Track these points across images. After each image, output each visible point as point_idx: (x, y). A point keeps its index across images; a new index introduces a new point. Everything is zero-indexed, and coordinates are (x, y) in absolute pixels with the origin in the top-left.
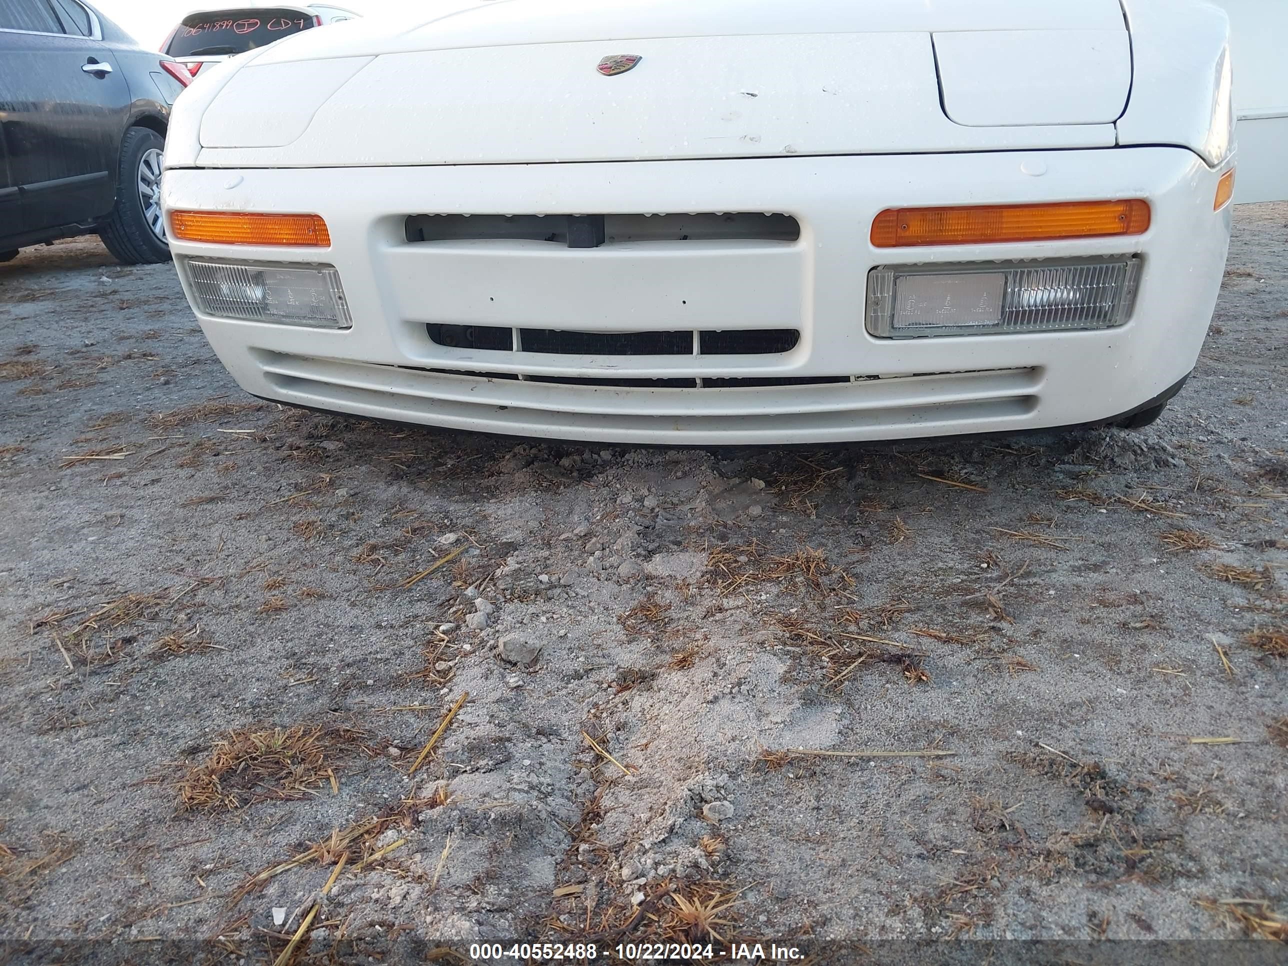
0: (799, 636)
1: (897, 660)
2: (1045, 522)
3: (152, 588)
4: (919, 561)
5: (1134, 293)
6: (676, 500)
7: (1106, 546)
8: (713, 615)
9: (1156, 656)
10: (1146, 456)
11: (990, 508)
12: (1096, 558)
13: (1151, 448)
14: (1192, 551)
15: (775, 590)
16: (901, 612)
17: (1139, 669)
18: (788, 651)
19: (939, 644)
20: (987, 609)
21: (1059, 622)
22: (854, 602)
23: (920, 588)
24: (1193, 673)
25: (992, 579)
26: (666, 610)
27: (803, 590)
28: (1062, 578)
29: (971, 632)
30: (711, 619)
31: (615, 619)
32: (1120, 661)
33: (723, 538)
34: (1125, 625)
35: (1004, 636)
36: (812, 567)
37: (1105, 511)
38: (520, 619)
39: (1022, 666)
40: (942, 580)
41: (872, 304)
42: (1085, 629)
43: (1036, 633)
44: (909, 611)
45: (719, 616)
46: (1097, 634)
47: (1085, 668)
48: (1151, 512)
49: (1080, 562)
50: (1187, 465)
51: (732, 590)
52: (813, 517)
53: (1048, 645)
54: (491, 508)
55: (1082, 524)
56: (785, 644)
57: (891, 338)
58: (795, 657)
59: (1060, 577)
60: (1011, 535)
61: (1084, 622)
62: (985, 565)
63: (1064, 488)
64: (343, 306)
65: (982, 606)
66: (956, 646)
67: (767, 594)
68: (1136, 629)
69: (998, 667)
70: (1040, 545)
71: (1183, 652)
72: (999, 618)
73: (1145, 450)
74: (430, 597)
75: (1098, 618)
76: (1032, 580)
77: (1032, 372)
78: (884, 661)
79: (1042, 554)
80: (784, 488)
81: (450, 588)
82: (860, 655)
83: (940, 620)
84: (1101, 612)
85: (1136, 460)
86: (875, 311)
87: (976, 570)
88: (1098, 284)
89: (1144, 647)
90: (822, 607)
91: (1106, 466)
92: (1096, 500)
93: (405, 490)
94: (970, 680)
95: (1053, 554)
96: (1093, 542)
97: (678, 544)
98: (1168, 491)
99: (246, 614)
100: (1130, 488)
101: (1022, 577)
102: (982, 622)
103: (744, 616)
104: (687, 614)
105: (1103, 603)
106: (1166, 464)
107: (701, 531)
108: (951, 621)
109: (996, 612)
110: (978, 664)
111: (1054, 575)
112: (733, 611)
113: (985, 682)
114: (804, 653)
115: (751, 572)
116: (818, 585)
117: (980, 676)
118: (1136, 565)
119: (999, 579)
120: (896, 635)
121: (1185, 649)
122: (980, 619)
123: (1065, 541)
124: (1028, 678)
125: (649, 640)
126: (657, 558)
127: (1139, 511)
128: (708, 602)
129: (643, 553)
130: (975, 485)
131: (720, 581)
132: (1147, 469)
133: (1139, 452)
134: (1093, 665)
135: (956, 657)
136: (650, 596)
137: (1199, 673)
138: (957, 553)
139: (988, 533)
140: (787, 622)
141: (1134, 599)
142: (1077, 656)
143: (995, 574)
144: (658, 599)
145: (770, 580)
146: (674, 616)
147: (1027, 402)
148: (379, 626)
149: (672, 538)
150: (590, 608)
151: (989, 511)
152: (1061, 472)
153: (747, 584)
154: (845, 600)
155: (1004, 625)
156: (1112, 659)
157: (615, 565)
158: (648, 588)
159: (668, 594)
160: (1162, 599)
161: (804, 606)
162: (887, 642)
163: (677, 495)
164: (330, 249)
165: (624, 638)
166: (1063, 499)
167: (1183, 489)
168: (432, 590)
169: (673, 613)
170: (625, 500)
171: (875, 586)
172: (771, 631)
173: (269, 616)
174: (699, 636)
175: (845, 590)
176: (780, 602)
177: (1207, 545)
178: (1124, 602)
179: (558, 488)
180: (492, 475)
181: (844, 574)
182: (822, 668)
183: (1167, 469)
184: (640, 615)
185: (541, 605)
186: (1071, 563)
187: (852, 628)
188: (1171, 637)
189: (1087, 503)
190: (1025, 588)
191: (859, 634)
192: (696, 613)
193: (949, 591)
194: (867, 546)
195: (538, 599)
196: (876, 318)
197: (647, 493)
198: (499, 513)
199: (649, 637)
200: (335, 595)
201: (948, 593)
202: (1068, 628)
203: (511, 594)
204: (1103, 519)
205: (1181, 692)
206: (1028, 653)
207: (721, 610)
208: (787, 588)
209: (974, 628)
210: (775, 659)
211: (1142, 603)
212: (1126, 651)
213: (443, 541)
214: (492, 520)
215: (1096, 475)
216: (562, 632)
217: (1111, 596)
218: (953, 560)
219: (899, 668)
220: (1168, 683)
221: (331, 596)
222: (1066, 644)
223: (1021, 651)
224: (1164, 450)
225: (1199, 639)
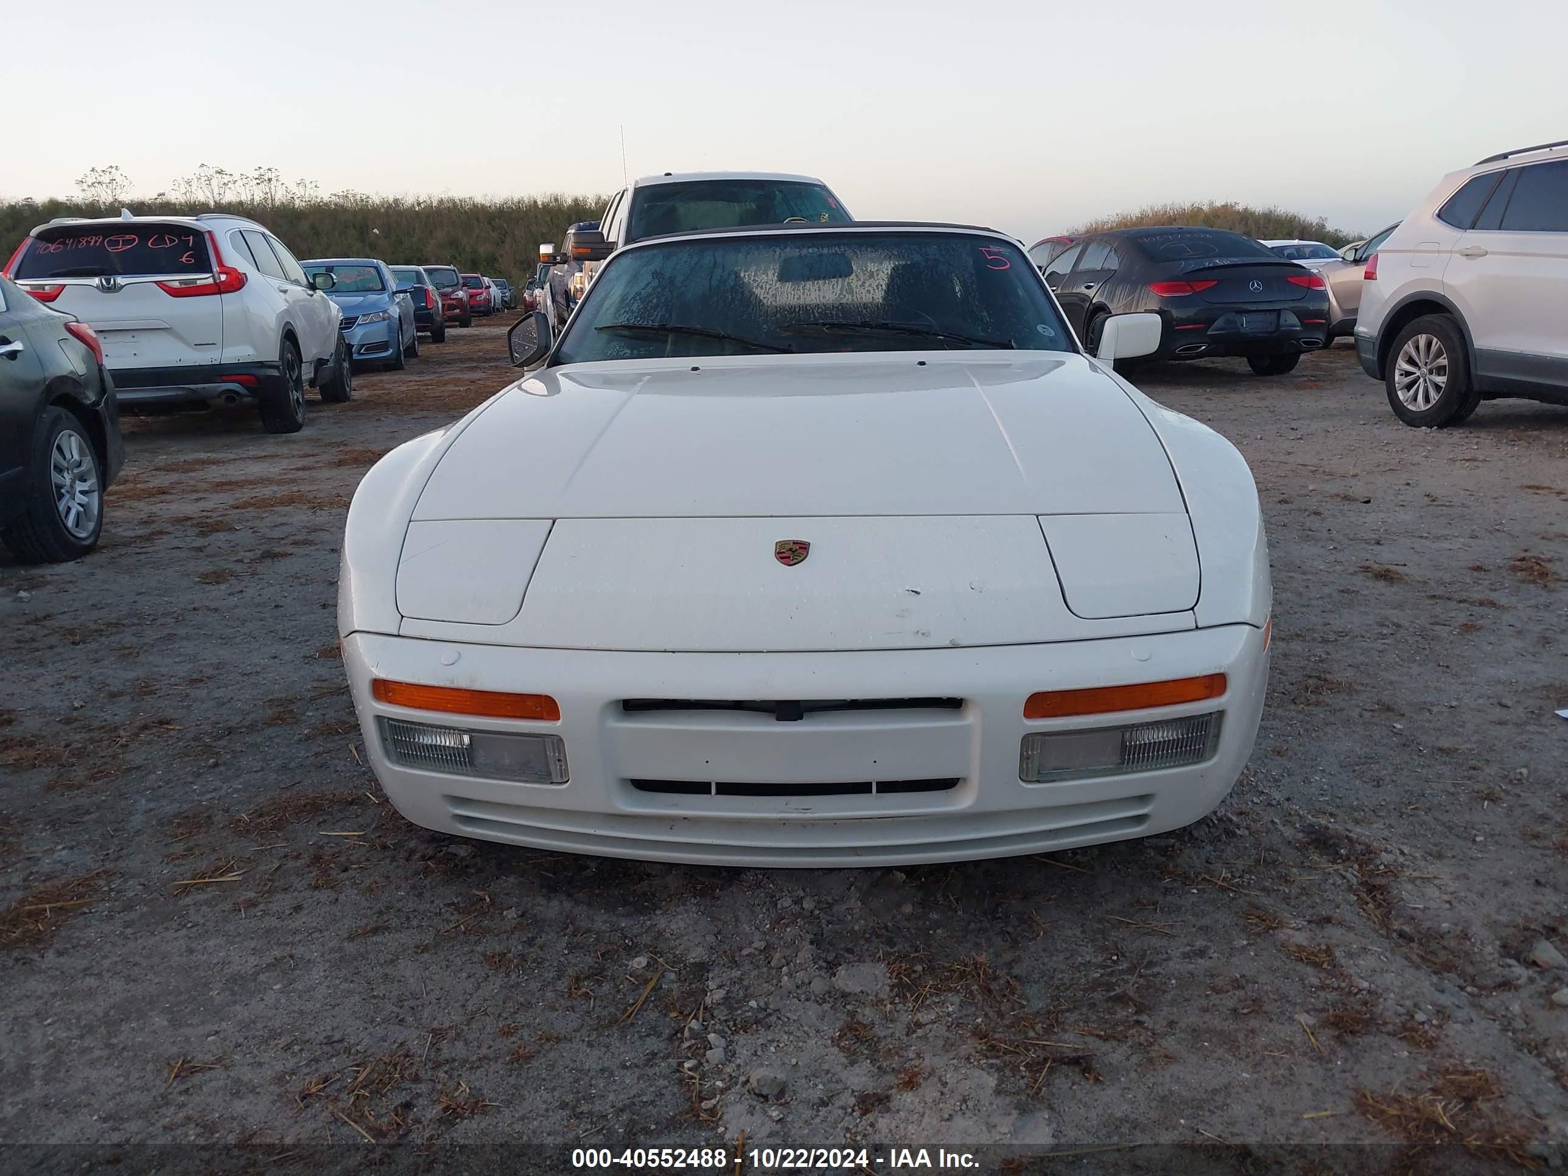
0: (993, 1047)
1: (1075, 1062)
2: (1151, 907)
3: (386, 1044)
4: (1061, 957)
5: (1217, 736)
6: (830, 900)
7: (1205, 930)
8: (915, 1032)
9: (1264, 1039)
10: (1217, 828)
11: (1103, 893)
12: (1199, 943)
13: (1220, 820)
14: (1271, 931)
15: (957, 1000)
16: (1062, 1012)
17: (1254, 1053)
18: (992, 1064)
19: (1099, 1043)
20: (1128, 1003)
21: (1186, 1011)
22: (1023, 1006)
23: (1071, 986)
24: (1292, 1053)
25: (1122, 972)
26: (871, 1029)
27: (979, 997)
28: (1177, 966)
29: (1121, 1028)
30: (914, 1036)
31: (829, 1042)
32: (1239, 1047)
33: (891, 943)
34: (1235, 1011)
35: (1147, 1029)
36: (982, 973)
37: (1195, 891)
38: (752, 1051)
39: (1169, 1058)
40: (1085, 975)
41: (1024, 758)
42: (1207, 1017)
43: (1171, 1024)
44: (1068, 1010)
45: (920, 1032)
46: (1216, 1022)
47: (1215, 1055)
48: (1233, 891)
49: (1188, 948)
50: (1250, 834)
51: (921, 1004)
52: (960, 913)
53: (1183, 1035)
54: (661, 921)
55: (1181, 907)
56: (987, 1058)
57: (1038, 781)
58: (999, 1070)
59: (1176, 965)
60: (1128, 923)
61: (1205, 1010)
62: (1115, 958)
63: (1157, 867)
64: (561, 766)
65: (1122, 999)
66: (1115, 1043)
67: (952, 1005)
68: (1245, 1014)
69: (1151, 1061)
70: (1152, 933)
71: (1282, 1035)
72: (1138, 1012)
73: (1216, 822)
74: (654, 1031)
75: (1214, 1005)
76: (1156, 970)
77: (1144, 799)
78: (1065, 1064)
79: (1155, 942)
80: (923, 879)
81: (668, 1019)
82: (1046, 1060)
83: (1095, 1017)
84: (1215, 999)
85: (1210, 832)
86: (1027, 764)
87: (1109, 962)
88: (1192, 734)
89: (1253, 1031)
90: (1001, 1015)
91: (1186, 838)
92: (1187, 880)
93: (567, 905)
94: (1133, 1075)
95: (1164, 942)
96: (1194, 926)
97: (850, 951)
98: (1240, 864)
99: (499, 1066)
100: (1210, 863)
101: (1147, 967)
102: (1127, 1016)
103: (940, 1029)
104: (891, 1031)
105: (1216, 990)
106: (1234, 834)
107: (867, 936)
108: (1103, 1018)
109: (1136, 1006)
110: (1135, 1059)
111: (1171, 964)
112: (930, 1026)
113: (1144, 1076)
114: (1006, 1065)
115: (931, 982)
116: (990, 991)
117: (1139, 1070)
118: (1231, 949)
119: (1131, 970)
120: (1066, 1036)
121: (1284, 1032)
122: (1125, 1013)
123: (1171, 926)
124: (1174, 1068)
125: (869, 1061)
126: (842, 971)
127: (1223, 890)
128: (906, 1018)
129: (824, 965)
130: (1084, 867)
131: (909, 995)
132: (1220, 841)
133: (1211, 824)
134: (1220, 1052)
135: (1116, 1054)
136: (852, 1014)
137: (1297, 1053)
138: (1089, 946)
139: (1108, 922)
140: (980, 1034)
141: (1237, 985)
142: (1206, 1044)
143: (1125, 966)
144: (860, 1017)
145: (950, 990)
146: (882, 1034)
147: (1140, 819)
148: (625, 1067)
149: (843, 946)
150: (805, 1032)
151: (1103, 897)
152: (1151, 847)
153: (931, 995)
154: (1017, 1006)
155: (1144, 1018)
156: (1232, 1045)
157: (807, 981)
158: (848, 1007)
159: (867, 1011)
160: (1257, 983)
161: (986, 1015)
162: (1061, 1044)
163: (829, 893)
164: (559, 723)
165: (846, 1062)
166: (1160, 879)
167: (1251, 862)
168: (653, 1023)
169: (879, 1031)
170: (786, 904)
171: (1035, 987)
172: (970, 1046)
173: (521, 1066)
174: (912, 1055)
175: (1013, 994)
176: (965, 1012)
177: (1281, 925)
178: (1230, 987)
179: (714, 891)
180: (641, 879)
181: (1009, 978)
182: (1023, 1077)
183: (1235, 840)
184: (849, 1035)
185: (763, 1036)
186: (1181, 949)
187: (1032, 1034)
188: (1271, 1020)
189: (1180, 883)
190: (1151, 978)
191: (1038, 1039)
192: (899, 1029)
193: (1094, 986)
194: (1015, 944)
195: (760, 1028)
196: (1028, 768)
197: (802, 894)
198: (672, 927)
199: (867, 1058)
200: (569, 1037)
201: (1093, 989)
202: (1191, 1018)
203: (735, 1025)
204: (1195, 899)
205: (1287, 1073)
206: (1170, 1043)
207: (919, 1025)
208: (965, 996)
209: (1123, 1023)
210: (984, 1074)
211: (1244, 988)
212: (1241, 1036)
213: (635, 965)
214: (668, 935)
215: (1181, 850)
216: (794, 1061)
217: (1219, 982)
218: (1088, 954)
219: (1077, 1069)
220: (1277, 1064)
221: (565, 1037)
222: (1195, 1033)
223: (1163, 1042)
224: (1231, 821)
225: (1291, 1019)
